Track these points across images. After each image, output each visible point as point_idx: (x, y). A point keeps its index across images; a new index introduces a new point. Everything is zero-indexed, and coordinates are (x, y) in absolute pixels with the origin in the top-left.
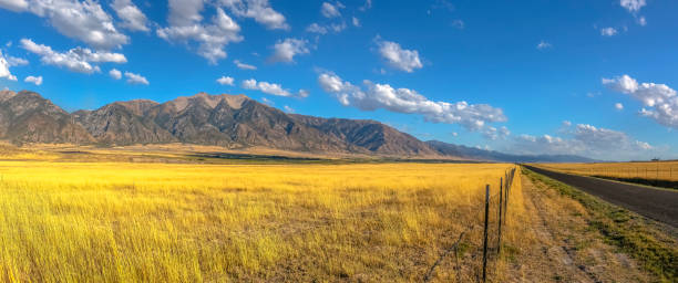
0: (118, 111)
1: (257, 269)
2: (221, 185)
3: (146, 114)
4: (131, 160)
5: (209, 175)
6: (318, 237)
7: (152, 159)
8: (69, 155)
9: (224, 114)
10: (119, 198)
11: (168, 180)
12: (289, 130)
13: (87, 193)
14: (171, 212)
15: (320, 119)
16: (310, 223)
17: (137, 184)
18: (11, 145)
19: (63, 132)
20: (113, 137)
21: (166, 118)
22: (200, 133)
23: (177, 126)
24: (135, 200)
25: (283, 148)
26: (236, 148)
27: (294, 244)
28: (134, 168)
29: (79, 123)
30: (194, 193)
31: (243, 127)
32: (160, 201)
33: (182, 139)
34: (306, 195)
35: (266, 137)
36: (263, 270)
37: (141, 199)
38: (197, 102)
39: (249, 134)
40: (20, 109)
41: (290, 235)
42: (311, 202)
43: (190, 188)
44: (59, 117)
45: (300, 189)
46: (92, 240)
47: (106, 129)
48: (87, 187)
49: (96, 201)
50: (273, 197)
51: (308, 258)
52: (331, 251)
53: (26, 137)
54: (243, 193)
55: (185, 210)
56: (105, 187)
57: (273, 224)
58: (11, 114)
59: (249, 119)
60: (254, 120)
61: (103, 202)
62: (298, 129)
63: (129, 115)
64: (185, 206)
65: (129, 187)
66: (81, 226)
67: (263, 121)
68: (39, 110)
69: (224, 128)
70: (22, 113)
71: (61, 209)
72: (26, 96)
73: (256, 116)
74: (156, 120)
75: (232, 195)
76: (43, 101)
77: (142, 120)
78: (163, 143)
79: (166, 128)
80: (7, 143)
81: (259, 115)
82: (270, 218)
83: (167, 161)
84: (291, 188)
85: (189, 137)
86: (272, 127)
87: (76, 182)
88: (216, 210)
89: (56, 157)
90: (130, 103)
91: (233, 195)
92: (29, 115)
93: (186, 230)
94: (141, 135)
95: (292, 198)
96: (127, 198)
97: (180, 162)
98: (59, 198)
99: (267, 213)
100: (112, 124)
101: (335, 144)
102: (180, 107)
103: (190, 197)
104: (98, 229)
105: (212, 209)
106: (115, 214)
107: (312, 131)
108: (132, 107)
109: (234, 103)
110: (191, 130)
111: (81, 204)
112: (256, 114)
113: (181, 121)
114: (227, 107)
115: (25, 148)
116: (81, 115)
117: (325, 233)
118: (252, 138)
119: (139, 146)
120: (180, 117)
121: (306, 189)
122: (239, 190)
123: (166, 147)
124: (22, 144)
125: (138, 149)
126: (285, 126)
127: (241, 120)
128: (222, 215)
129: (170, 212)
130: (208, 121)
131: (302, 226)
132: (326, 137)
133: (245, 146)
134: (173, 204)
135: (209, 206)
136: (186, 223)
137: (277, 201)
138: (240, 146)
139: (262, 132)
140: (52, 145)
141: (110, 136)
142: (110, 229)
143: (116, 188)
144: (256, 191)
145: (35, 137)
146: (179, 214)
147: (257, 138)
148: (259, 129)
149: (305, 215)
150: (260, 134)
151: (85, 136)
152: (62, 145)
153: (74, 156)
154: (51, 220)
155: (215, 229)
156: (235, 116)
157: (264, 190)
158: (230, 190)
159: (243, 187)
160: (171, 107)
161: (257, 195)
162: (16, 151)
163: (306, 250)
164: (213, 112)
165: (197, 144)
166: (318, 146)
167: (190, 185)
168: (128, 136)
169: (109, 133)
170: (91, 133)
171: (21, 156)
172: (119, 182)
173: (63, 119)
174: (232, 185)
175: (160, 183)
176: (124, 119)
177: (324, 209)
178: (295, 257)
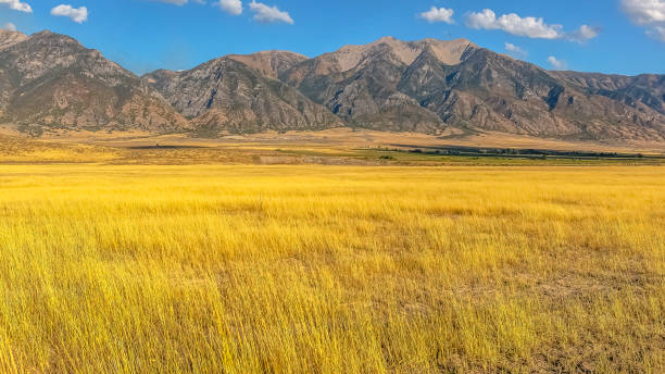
0: (231, 71)
1: (494, 360)
2: (425, 203)
3: (284, 77)
4: (256, 159)
5: (398, 185)
6: (617, 306)
7: (296, 158)
8: (139, 152)
9: (429, 74)
10: (233, 227)
11: (324, 194)
12: (552, 101)
13: (171, 220)
14: (329, 252)
15: (615, 78)
16: (602, 280)
17: (266, 200)
18: (18, 133)
19: (126, 109)
20: (223, 119)
21: (322, 82)
22: (384, 111)
23: (341, 99)
24: (264, 231)
25: (543, 135)
26: (453, 136)
27: (568, 319)
28: (261, 174)
29: (157, 94)
30: (374, 217)
31: (464, 97)
32: (309, 232)
33: (351, 121)
34: (590, 225)
35: (509, 115)
36: (505, 362)
37: (275, 228)
38: (379, 55)
39: (475, 109)
40: (35, 66)
41: (561, 300)
42: (601, 237)
43: (365, 211)
44: (115, 83)
45: (576, 212)
46: (176, 306)
47: (209, 104)
48: (173, 210)
49: (189, 234)
50: (525, 226)
51: (598, 348)
52: (648, 338)
53: (49, 119)
54: (465, 218)
55: (357, 249)
56: (207, 208)
57: (523, 278)
58: (16, 76)
59: (475, 82)
60: (484, 84)
61: (203, 235)
62: (571, 100)
63: (252, 78)
64: (357, 241)
65: (251, 209)
66: (158, 281)
67: (501, 86)
68: (76, 70)
69: (429, 100)
70: (40, 73)
71: (119, 250)
72: (46, 43)
73: (489, 78)
74: (304, 87)
75: (446, 222)
76: (84, 54)
77: (275, 87)
78: (315, 129)
79: (320, 102)
80: (8, 131)
81: (495, 75)
82: (519, 266)
83: (324, 159)
84: (560, 210)
85: (365, 117)
86: (521, 97)
87: (151, 200)
88: (414, 249)
89: (109, 156)
90: (254, 57)
91: (448, 221)
92: (56, 77)
93: (358, 285)
94: (276, 115)
95: (561, 229)
96: (247, 227)
97: (348, 164)
98: (116, 231)
99: (512, 255)
100: (220, 94)
101: (649, 124)
102: (346, 63)
103: (365, 224)
104: (189, 285)
105: (407, 246)
106: (224, 256)
107: (599, 100)
108: (257, 65)
109: (447, 55)
110: (367, 105)
111: (161, 239)
112: (489, 72)
113: (348, 89)
114: (434, 61)
115: (45, 138)
116: (161, 79)
117: (634, 300)
118: (482, 117)
119: (271, 134)
120: (348, 82)
121: (589, 212)
122: (458, 212)
123: (321, 134)
124: (40, 133)
125: (269, 140)
126: (545, 94)
127: (459, 85)
128: (427, 259)
129: (329, 255)
130: (399, 88)
131: (584, 284)
132: (629, 113)
133: (469, 132)
134: (334, 239)
135: (403, 243)
136: (357, 273)
137: (530, 234)
138: (457, 131)
139: (501, 106)
140: (103, 134)
141: (215, 118)
142: (213, 285)
143: (229, 210)
144: (489, 214)
145: (67, 119)
146: (345, 256)
147: (489, 117)
148: (496, 100)
149: (589, 262)
150: (497, 110)
151: (168, 117)
152: (122, 135)
153: (147, 153)
154: (98, 270)
155: (412, 285)
156: (449, 78)
157: (504, 212)
158: (439, 213)
159: (465, 207)
160: (329, 64)
161: (492, 223)
162: (27, 146)
163: (594, 332)
164: (407, 72)
165: (380, 129)
166: (612, 129)
167: (366, 204)
168: (250, 116)
169: (214, 111)
170: (181, 112)
171: (38, 154)
172: (232, 200)
173: (126, 88)
174: (444, 202)
175: (311, 200)
176: (242, 86)
177: (629, 250)
178: (571, 343)
